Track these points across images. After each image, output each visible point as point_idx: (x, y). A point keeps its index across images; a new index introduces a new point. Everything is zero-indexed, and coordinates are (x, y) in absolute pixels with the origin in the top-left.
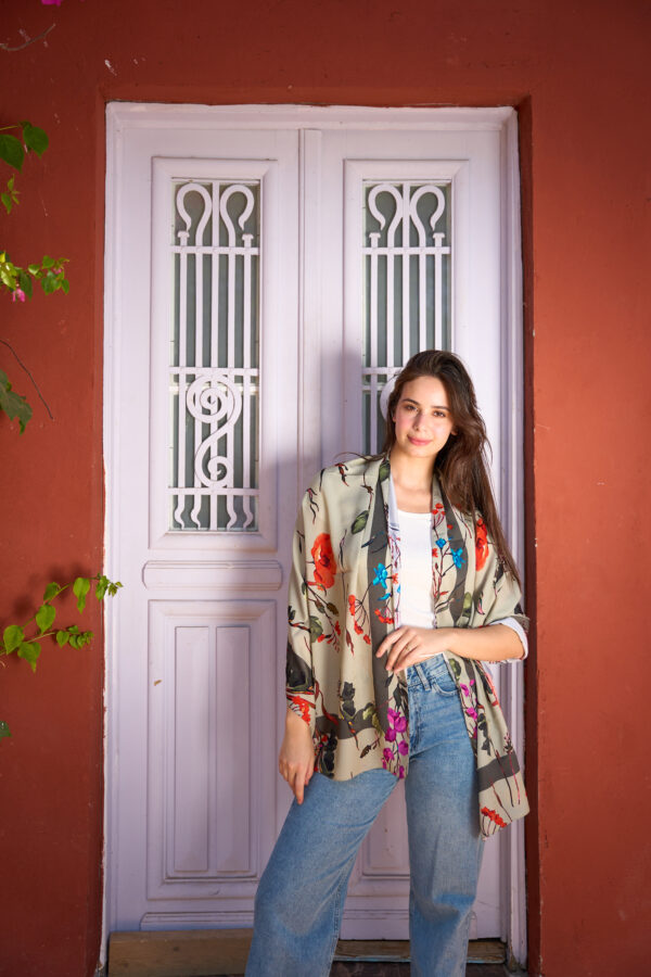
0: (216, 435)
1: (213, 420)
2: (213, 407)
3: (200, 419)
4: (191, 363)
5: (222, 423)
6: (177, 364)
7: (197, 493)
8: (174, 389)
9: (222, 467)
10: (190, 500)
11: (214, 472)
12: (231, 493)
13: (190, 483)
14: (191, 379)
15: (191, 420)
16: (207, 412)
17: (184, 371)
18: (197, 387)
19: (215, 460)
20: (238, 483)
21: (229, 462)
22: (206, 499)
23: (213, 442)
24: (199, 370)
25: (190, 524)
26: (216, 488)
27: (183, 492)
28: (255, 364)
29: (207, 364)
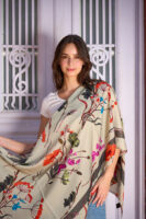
0: (21, 72)
1: (20, 66)
2: (19, 61)
3: (14, 66)
4: (10, 43)
5: (23, 67)
6: (5, 43)
7: (14, 95)
8: (4, 54)
9: (24, 85)
10: (11, 98)
11: (21, 87)
12: (27, 95)
13: (11, 91)
14: (11, 50)
15: (11, 66)
16: (17, 63)
17: (8, 46)
18: (13, 53)
19: (21, 82)
20: (30, 91)
21: (26, 83)
22: (17, 98)
23: (19, 75)
24: (14, 46)
25: (11, 108)
26: (21, 93)
27: (8, 95)
28: (36, 44)
29: (17, 43)
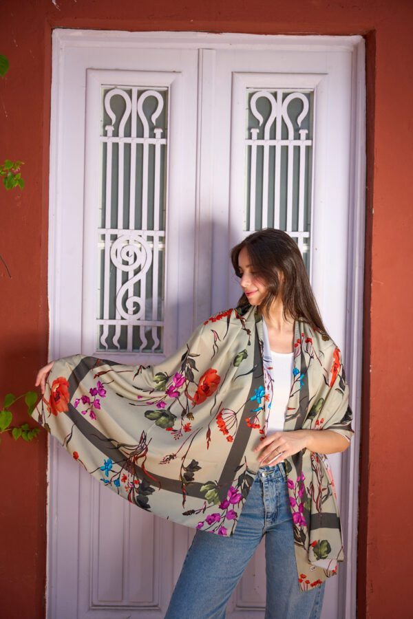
0: (132, 280)
1: (130, 269)
2: (131, 260)
3: (121, 268)
4: (115, 226)
5: (137, 272)
6: (104, 226)
7: (118, 323)
8: (101, 245)
9: (136, 305)
10: (112, 328)
11: (131, 308)
12: (143, 324)
13: (113, 317)
14: (114, 238)
15: (114, 269)
16: (126, 263)
17: (109, 232)
18: (119, 244)
19: (132, 299)
20: (149, 317)
21: (142, 301)
22: (124, 329)
23: (130, 286)
24: (120, 231)
25: (112, 346)
26: (131, 320)
27: (107, 323)
28: (162, 228)
29: (126, 227)
